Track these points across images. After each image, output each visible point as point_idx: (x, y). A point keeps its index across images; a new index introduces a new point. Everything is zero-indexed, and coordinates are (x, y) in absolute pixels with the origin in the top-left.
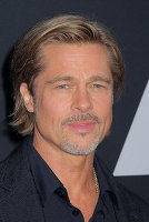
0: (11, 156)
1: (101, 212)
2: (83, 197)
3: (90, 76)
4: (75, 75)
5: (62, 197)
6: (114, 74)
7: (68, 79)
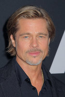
0: (7, 65)
1: (45, 88)
2: (37, 82)
3: (38, 33)
4: (31, 32)
5: (28, 82)
6: (49, 31)
7: (28, 34)
